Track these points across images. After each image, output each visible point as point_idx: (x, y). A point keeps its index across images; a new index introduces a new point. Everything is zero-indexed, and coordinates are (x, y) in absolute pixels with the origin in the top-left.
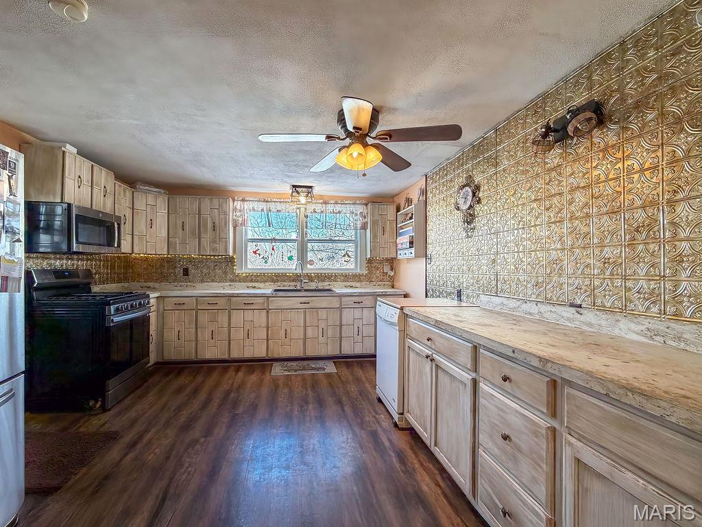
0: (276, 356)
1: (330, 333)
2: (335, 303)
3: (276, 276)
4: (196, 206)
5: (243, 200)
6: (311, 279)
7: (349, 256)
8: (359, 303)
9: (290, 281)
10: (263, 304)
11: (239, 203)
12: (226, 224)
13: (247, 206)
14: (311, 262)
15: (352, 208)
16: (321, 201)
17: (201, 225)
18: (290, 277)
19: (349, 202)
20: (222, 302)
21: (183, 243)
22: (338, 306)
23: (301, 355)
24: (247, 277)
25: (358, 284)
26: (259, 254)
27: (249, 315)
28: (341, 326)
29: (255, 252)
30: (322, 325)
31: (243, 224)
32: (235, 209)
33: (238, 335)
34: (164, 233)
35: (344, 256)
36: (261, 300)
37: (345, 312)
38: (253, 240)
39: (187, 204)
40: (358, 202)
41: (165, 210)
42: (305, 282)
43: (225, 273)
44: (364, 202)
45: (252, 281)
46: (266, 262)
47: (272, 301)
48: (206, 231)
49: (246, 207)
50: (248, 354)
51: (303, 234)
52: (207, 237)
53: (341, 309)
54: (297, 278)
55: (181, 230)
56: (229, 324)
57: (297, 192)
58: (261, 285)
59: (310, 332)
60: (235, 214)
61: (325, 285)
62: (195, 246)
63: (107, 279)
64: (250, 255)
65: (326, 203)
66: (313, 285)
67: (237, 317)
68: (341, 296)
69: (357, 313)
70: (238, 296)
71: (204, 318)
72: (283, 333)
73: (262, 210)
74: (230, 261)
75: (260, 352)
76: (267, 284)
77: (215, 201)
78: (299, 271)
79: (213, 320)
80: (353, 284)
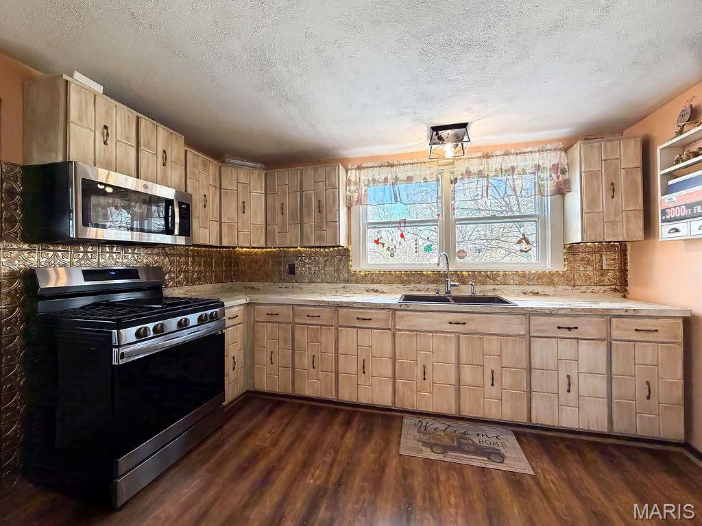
0: (409, 408)
1: (507, 380)
2: (516, 326)
3: (407, 275)
4: (297, 180)
5: (359, 168)
6: (461, 279)
7: (528, 242)
8: (569, 329)
9: (428, 282)
10: (387, 320)
11: (354, 172)
12: (335, 201)
13: (365, 176)
14: (462, 254)
15: (537, 159)
16: (479, 154)
17: (303, 205)
18: (428, 276)
19: (530, 149)
20: (326, 315)
21: (283, 230)
22: (523, 333)
23: (453, 412)
24: (366, 275)
25: (550, 290)
26: (383, 244)
27: (365, 337)
28: (530, 369)
29: (377, 242)
30: (491, 364)
31: (359, 201)
32: (349, 182)
33: (349, 366)
34: (260, 220)
35: (520, 242)
36: (382, 314)
37: (537, 345)
38: (374, 225)
39: (287, 178)
40: (549, 147)
41: (261, 190)
42: (452, 285)
43: (337, 270)
44: (561, 145)
45: (373, 282)
46: (392, 255)
47: (402, 317)
48: (309, 215)
49: (363, 178)
50: (364, 398)
51: (448, 210)
52: (310, 221)
53: (529, 338)
54: (439, 278)
55: (280, 216)
56: (337, 349)
57: (440, 138)
58: (385, 288)
59: (468, 374)
60: (348, 188)
61: (488, 290)
62: (297, 234)
63: (199, 279)
64: (371, 245)
65: (487, 156)
66: (466, 291)
67: (349, 339)
68: (529, 314)
69: (566, 348)
70: (349, 306)
71: (303, 336)
72: (418, 372)
73: (386, 179)
74: (345, 254)
75: (383, 397)
76: (395, 286)
77: (321, 171)
78: (443, 268)
79: (314, 340)
80: (540, 289)
